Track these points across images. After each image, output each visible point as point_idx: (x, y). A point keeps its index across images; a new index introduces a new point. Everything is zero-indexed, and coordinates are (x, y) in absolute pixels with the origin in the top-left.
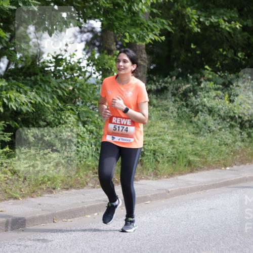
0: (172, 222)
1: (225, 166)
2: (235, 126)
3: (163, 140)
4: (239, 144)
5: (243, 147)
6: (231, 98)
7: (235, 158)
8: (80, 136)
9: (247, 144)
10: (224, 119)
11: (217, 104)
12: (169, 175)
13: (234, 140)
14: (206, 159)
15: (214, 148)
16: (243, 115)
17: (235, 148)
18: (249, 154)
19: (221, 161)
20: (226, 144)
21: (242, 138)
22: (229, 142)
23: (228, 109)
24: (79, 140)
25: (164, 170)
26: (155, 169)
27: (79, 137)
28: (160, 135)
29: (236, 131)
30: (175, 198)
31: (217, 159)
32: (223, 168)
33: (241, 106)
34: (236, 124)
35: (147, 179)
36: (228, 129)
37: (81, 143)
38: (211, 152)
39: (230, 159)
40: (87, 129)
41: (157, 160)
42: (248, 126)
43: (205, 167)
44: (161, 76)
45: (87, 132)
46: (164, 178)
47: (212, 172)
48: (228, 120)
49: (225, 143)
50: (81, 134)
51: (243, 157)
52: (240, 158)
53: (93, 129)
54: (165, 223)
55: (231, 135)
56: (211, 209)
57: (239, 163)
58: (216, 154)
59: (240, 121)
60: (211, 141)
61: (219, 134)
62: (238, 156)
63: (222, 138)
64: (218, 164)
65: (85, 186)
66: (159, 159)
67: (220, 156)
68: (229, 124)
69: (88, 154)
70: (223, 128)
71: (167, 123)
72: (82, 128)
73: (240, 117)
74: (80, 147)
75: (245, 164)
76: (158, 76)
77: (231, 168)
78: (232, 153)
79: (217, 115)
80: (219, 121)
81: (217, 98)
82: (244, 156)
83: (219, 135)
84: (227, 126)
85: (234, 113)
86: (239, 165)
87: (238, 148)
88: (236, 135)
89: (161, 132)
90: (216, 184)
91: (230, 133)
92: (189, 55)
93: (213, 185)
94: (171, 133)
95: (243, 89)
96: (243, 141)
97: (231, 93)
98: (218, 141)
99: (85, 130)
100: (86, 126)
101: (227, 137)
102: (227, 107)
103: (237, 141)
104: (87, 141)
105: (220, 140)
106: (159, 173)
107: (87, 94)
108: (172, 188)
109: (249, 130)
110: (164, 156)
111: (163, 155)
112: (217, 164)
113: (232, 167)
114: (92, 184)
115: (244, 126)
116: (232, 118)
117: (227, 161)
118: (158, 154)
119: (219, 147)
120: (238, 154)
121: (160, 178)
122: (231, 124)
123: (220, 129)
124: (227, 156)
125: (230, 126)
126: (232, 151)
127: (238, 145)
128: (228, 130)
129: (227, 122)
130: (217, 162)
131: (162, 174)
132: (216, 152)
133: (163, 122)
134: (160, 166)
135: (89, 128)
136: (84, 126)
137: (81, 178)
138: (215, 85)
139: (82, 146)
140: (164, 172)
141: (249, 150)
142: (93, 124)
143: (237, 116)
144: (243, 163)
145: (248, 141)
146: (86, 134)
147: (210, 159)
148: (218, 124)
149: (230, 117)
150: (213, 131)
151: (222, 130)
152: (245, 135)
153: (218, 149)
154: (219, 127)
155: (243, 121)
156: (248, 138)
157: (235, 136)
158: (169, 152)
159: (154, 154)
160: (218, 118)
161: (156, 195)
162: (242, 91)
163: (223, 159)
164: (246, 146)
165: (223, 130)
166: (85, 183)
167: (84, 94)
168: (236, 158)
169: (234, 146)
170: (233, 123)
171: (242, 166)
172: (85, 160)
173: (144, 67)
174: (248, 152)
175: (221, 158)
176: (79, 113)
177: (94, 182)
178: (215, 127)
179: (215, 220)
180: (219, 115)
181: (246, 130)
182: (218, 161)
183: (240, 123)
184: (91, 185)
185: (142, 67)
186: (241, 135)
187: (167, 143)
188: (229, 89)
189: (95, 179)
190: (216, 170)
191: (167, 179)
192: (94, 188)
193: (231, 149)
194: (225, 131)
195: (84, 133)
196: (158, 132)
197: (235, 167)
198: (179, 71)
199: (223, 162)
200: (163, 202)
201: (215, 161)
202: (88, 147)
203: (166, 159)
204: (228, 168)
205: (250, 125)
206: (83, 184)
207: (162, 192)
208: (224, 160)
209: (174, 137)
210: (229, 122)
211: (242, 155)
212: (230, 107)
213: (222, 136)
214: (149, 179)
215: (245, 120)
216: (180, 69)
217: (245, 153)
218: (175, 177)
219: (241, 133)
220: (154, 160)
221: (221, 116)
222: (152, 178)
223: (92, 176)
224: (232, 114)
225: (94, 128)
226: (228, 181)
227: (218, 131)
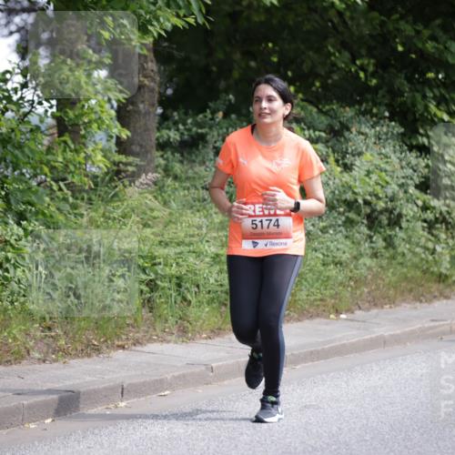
0: (219, 436)
1: (338, 312)
2: (357, 223)
3: (198, 254)
4: (368, 261)
5: (374, 270)
6: (346, 161)
7: (358, 292)
8: (11, 245)
9: (384, 262)
12: (212, 331)
13: (355, 253)
14: (294, 295)
15: (310, 270)
16: (374, 198)
17: (358, 272)
18: (389, 284)
19: (329, 300)
20: (338, 263)
21: (373, 248)
22: (345, 257)
23: (340, 184)
24: (10, 255)
25: (201, 321)
26: (181, 318)
27: (9, 248)
28: (190, 244)
29: (359, 233)
30: (226, 382)
31: (319, 296)
32: (332, 316)
33: (370, 178)
34: (359, 218)
35: (163, 341)
36: (342, 229)
37: (12, 262)
38: (306, 280)
39: (348, 295)
40: (25, 230)
41: (184, 299)
42: (386, 222)
43: (292, 314)
44: (190, 112)
45: (26, 237)
46: (201, 338)
47: (307, 324)
48: (341, 210)
49: (336, 260)
50: (13, 242)
51: (375, 290)
52: (369, 293)
53: (40, 231)
54: (204, 440)
55: (348, 243)
56: (306, 407)
57: (367, 304)
58: (316, 285)
59: (368, 211)
61: (321, 239)
62: (366, 290)
63: (328, 248)
64: (322, 308)
65: (23, 357)
66: (189, 297)
67: (326, 289)
68: (343, 218)
70: (330, 226)
71: (206, 217)
72: (15, 227)
73: (367, 203)
74: (12, 270)
75: (382, 307)
76: (182, 111)
77: (351, 316)
78: (352, 283)
82: (378, 288)
83: (323, 243)
84: (340, 222)
85: (354, 193)
86: (368, 310)
87: (364, 271)
88: (359, 244)
89: (193, 236)
90: (318, 351)
91: (347, 237)
92: (253, 64)
93: (312, 353)
94: (215, 238)
95: (373, 140)
96: (375, 255)
97: (347, 149)
98: (321, 256)
99: (21, 232)
100: (24, 223)
101: (339, 246)
102: (337, 181)
103: (361, 255)
104: (27, 256)
105: (323, 254)
106: (190, 328)
107: (23, 152)
108: (220, 360)
109: (389, 232)
110: (201, 288)
111: (198, 286)
112: (318, 306)
113: (353, 312)
114: (40, 354)
115: (376, 222)
116: (351, 205)
117: (340, 299)
118: (188, 285)
119: (322, 268)
120: (366, 284)
121: (193, 339)
122: (347, 218)
123: (324, 230)
124: (341, 288)
125: (345, 222)
126: (351, 278)
127: (365, 265)
128: (341, 231)
129: (339, 213)
130: (318, 303)
131: (197, 329)
132: (317, 281)
133: (198, 214)
134: (193, 312)
135: (30, 228)
136: (19, 224)
137: (15, 339)
138: (311, 131)
139: (15, 267)
140: (202, 325)
141: (390, 275)
142: (40, 217)
143: (360, 201)
144: (375, 305)
145: (387, 255)
146: (23, 242)
147: (302, 295)
149: (346, 200)
151: (327, 232)
152: (380, 243)
153: (320, 272)
154: (322, 224)
155: (373, 211)
156: (386, 248)
157: (356, 243)
158: (212, 281)
159: (179, 285)
161: (184, 376)
162: (371, 145)
163: (332, 297)
164: (381, 267)
165: (331, 232)
166: (23, 351)
167: (17, 152)
168: (361, 295)
169: (356, 268)
170: (352, 215)
171: (374, 311)
172: (22, 299)
173: (152, 90)
174: (387, 280)
175: (327, 293)
176: (7, 194)
177: (45, 349)
178: (313, 225)
179: (315, 431)
181: (382, 230)
182: (321, 300)
183: (369, 217)
184: (37, 355)
185: (146, 90)
186: (371, 242)
187: (207, 260)
188: (342, 139)
189: (45, 341)
190: (317, 320)
191: (209, 341)
192: (44, 361)
193: (350, 274)
194: (336, 232)
195: (20, 240)
196: (186, 236)
197: (359, 313)
198: (230, 101)
199: (333, 301)
200: (200, 391)
201: (315, 300)
203: (204, 297)
204: (343, 316)
205: (389, 219)
206: (18, 352)
207: (197, 370)
208: (336, 299)
209: (223, 246)
210: (343, 214)
211: (373, 287)
212: (344, 179)
213: (329, 243)
214: (168, 342)
215: (379, 208)
216: (231, 96)
217: (380, 281)
218: (226, 337)
219: (371, 237)
220: (179, 298)
222: (173, 338)
223: (38, 333)
224: (349, 196)
225: (41, 227)
226: (344, 345)
227: (320, 233)
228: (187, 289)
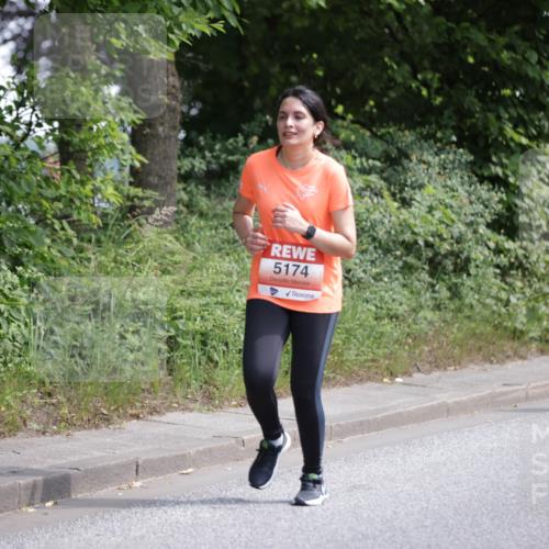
0: (252, 522)
1: (393, 375)
2: (417, 269)
3: (227, 306)
4: (429, 315)
5: (437, 324)
6: (404, 195)
7: (417, 351)
8: (5, 295)
9: (449, 316)
10: (387, 251)
11: (368, 210)
12: (243, 398)
13: (414, 305)
14: (341, 355)
15: (361, 325)
16: (437, 240)
17: (417, 327)
18: (454, 342)
19: (382, 361)
20: (393, 317)
21: (436, 299)
22: (401, 310)
23: (397, 222)
24: (2, 307)
25: (230, 386)
26: (206, 383)
27: (1, 297)
28: (218, 294)
29: (419, 281)
31: (371, 356)
32: (385, 380)
33: (433, 216)
34: (419, 264)
35: (186, 409)
36: (399, 276)
37: (6, 315)
38: (355, 337)
39: (405, 355)
40: (20, 277)
41: (210, 359)
42: (451, 268)
43: (338, 377)
44: (219, 136)
45: (22, 285)
46: (230, 406)
47: (356, 389)
48: (398, 253)
49: (392, 313)
50: (6, 291)
51: (437, 348)
52: (430, 351)
53: (38, 279)
54: (234, 525)
55: (406, 292)
56: (355, 487)
57: (428, 366)
58: (367, 342)
59: (430, 254)
60: (355, 307)
61: (373, 288)
62: (426, 349)
63: (382, 299)
64: (374, 370)
65: (18, 429)
66: (216, 357)
67: (378, 348)
68: (400, 263)
69: (27, 344)
70: (385, 273)
71: (236, 262)
72: (9, 273)
73: (428, 245)
74: (4, 326)
75: (445, 369)
76: (209, 135)
77: (408, 380)
78: (410, 341)
79: (370, 239)
80: (375, 255)
81: (368, 193)
82: (440, 347)
83: (376, 293)
84: (396, 268)
85: (414, 233)
86: (429, 372)
87: (424, 326)
88: (419, 293)
89: (221, 284)
90: (368, 421)
91: (404, 286)
93: (361, 423)
94: (247, 287)
95: (437, 169)
96: (438, 307)
97: (406, 181)
98: (374, 308)
99: (16, 280)
100: (20, 269)
101: (395, 297)
102: (393, 219)
103: (421, 307)
104: (23, 308)
105: (376, 306)
106: (217, 394)
107: (19, 184)
109: (454, 280)
110: (231, 347)
111: (227, 344)
112: (369, 367)
113: (410, 375)
114: (39, 424)
115: (440, 268)
116: (409, 247)
117: (396, 359)
118: (214, 343)
119: (375, 323)
120: (426, 342)
121: (220, 407)
122: (405, 262)
123: (377, 278)
124: (397, 346)
125: (402, 268)
126: (408, 335)
127: (425, 319)
128: (397, 279)
129: (396, 257)
130: (370, 364)
131: (225, 395)
132: (369, 338)
133: (227, 259)
134: (220, 375)
135: (27, 275)
136: (13, 270)
137: (9, 406)
138: (364, 159)
139: (9, 322)
140: (231, 390)
141: (455, 330)
142: (39, 261)
143: (421, 243)
144: (437, 367)
145: (452, 307)
146: (18, 291)
147: (351, 355)
148: (373, 262)
149: (403, 242)
150: (359, 281)
151: (381, 280)
152: (445, 293)
153: (372, 328)
154: (375, 271)
155: (437, 254)
156: (451, 299)
157: (416, 293)
159: (204, 343)
160: (371, 248)
161: (210, 450)
162: (434, 175)
163: (386, 357)
164: (445, 321)
166: (19, 422)
167: (11, 183)
168: (420, 354)
169: (415, 322)
170: (411, 260)
171: (436, 374)
172: (17, 360)
173: (173, 110)
174: (452, 337)
175: (381, 352)
177: (45, 418)
178: (364, 271)
179: (365, 515)
180: (374, 239)
181: (447, 277)
182: (373, 361)
183: (431, 261)
184: (35, 426)
186: (434, 292)
187: (238, 312)
188: (400, 169)
189: (45, 409)
190: (368, 385)
192: (44, 433)
193: (407, 330)
194: (392, 280)
195: (15, 289)
196: (213, 284)
197: (417, 376)
198: (267, 122)
199: (387, 362)
200: (229, 468)
201: (366, 361)
202: (26, 324)
204: (399, 380)
205: (455, 264)
206: (13, 423)
207: (225, 443)
208: (390, 359)
210: (400, 258)
211: (435, 345)
212: (401, 217)
213: (383, 293)
214: (191, 410)
215: (443, 252)
216: (268, 117)
217: (443, 338)
219: (433, 286)
220: (204, 359)
221: (380, 243)
222: (197, 405)
223: (37, 400)
224: (408, 237)
225: (40, 274)
226: (400, 414)
227: (372, 281)
228: (213, 347)
